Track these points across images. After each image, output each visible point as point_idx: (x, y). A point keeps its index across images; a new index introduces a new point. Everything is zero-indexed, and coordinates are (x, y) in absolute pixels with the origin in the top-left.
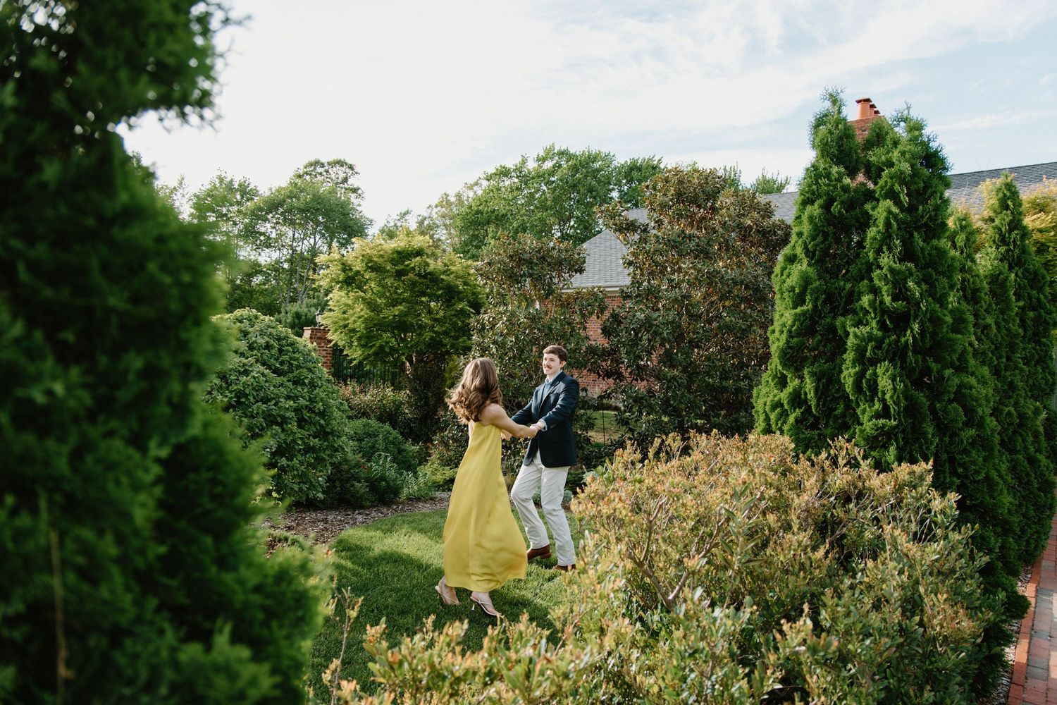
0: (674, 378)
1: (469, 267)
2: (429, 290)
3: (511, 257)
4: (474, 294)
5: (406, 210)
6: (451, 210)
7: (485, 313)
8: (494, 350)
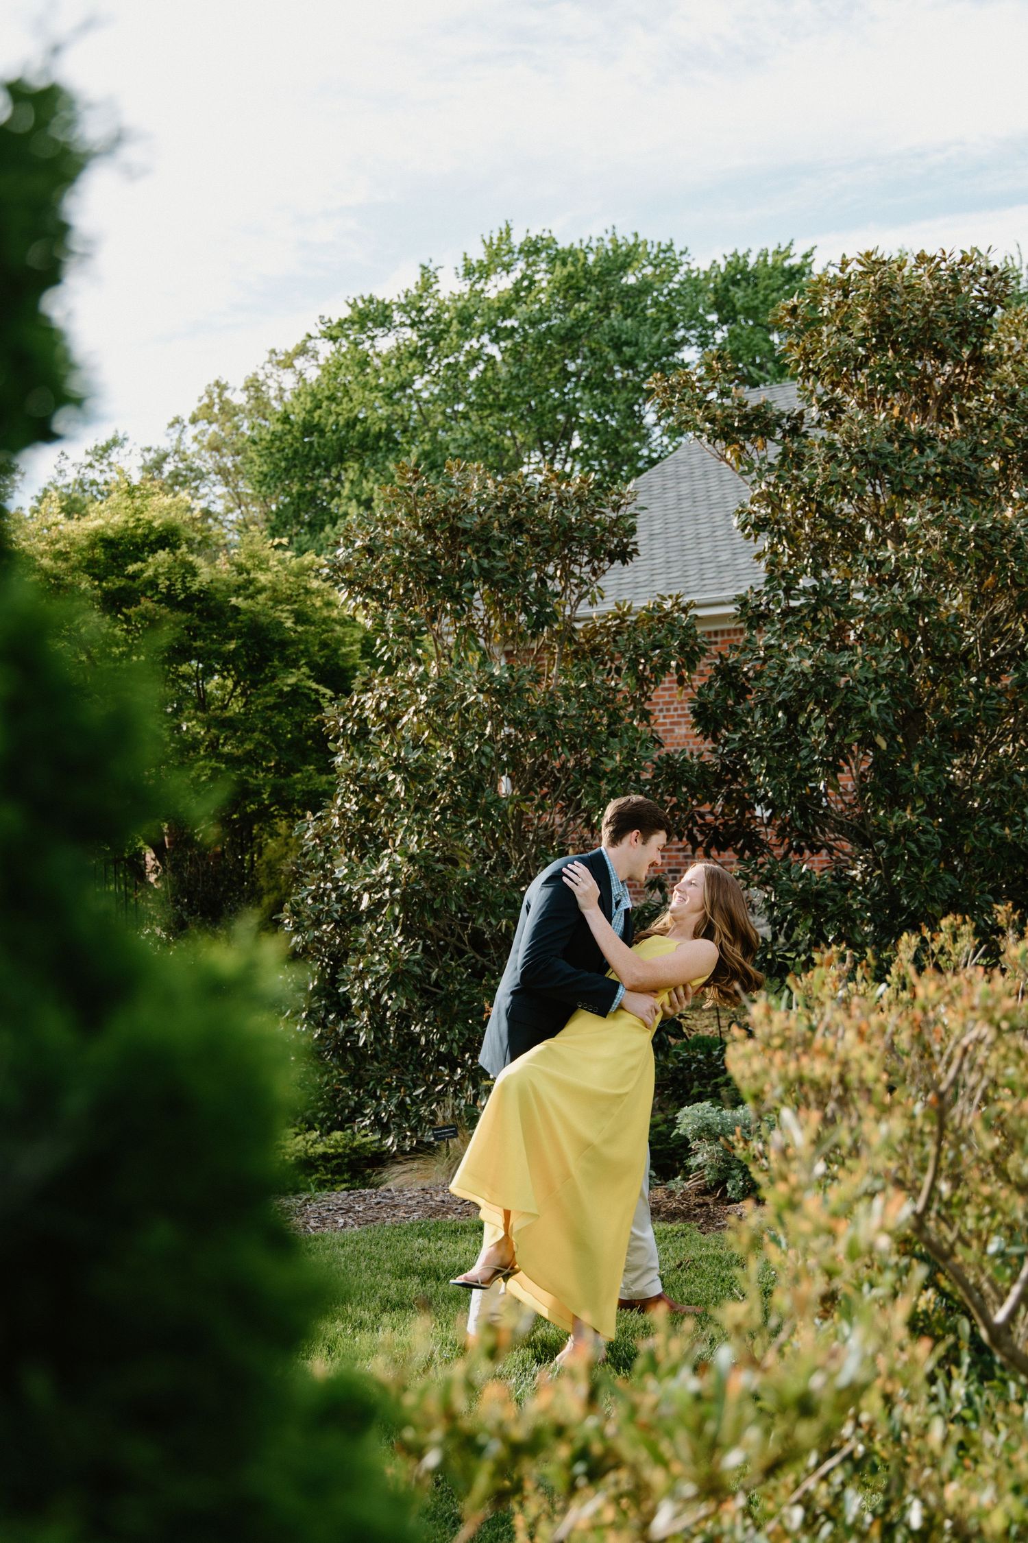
0: (906, 831)
1: (303, 571)
2: (198, 644)
3: (429, 527)
4: (324, 645)
5: (110, 437)
6: (237, 428)
7: (367, 687)
8: (399, 788)
